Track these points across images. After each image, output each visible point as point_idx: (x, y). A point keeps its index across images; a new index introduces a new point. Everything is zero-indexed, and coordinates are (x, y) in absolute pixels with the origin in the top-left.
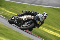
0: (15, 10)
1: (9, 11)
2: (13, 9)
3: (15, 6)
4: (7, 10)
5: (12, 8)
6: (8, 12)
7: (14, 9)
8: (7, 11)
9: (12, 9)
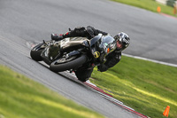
0: (162, 87)
1: (145, 88)
2: (156, 84)
3: (162, 74)
4: (137, 85)
5: (155, 80)
6: (141, 93)
7: (159, 83)
8: (138, 90)
9: (152, 82)
